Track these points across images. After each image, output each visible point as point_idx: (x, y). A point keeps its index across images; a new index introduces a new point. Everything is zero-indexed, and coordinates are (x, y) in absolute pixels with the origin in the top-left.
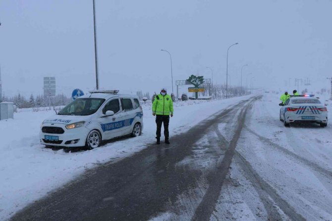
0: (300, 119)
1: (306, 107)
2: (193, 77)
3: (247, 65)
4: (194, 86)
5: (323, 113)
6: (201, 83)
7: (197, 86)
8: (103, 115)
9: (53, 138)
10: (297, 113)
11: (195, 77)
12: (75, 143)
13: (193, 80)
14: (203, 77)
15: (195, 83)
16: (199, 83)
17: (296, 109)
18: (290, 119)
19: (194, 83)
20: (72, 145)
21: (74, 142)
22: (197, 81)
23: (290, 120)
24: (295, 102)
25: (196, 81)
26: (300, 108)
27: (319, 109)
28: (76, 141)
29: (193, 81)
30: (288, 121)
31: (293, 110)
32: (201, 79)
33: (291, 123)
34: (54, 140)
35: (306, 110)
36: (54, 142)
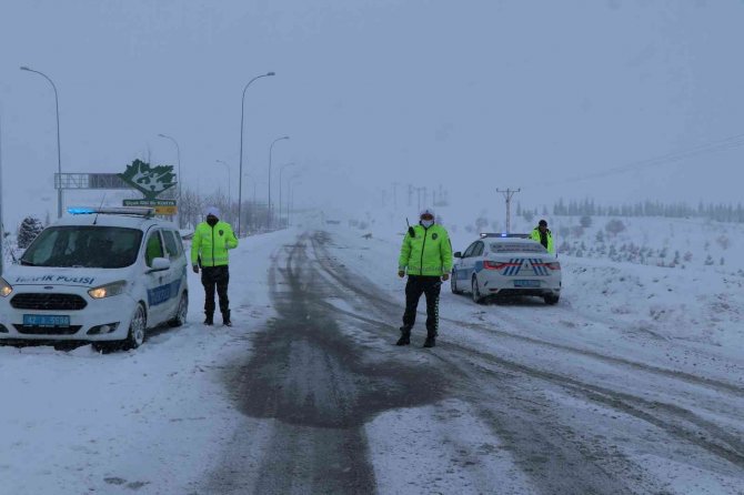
0: (511, 286)
1: (523, 260)
2: (138, 166)
3: (286, 138)
4: (140, 196)
5: (554, 274)
6: (166, 187)
7: (150, 196)
8: (149, 269)
9: (53, 322)
10: (505, 274)
11: (145, 167)
12: (111, 331)
13: (140, 175)
14: (171, 168)
15: (147, 187)
16: (159, 186)
17: (504, 264)
18: (490, 286)
19: (143, 185)
20: (104, 336)
21: (108, 328)
22: (153, 181)
23: (492, 290)
24: (498, 248)
25: (148, 181)
26: (511, 263)
27: (548, 264)
28: (113, 326)
29: (140, 181)
30: (485, 291)
31: (497, 267)
32: (166, 174)
33: (493, 295)
34: (57, 326)
35: (523, 266)
36: (58, 330)
